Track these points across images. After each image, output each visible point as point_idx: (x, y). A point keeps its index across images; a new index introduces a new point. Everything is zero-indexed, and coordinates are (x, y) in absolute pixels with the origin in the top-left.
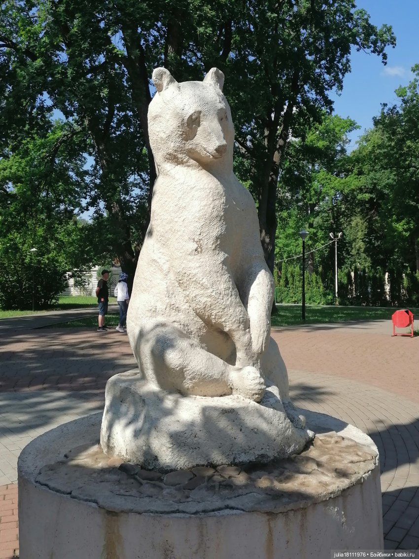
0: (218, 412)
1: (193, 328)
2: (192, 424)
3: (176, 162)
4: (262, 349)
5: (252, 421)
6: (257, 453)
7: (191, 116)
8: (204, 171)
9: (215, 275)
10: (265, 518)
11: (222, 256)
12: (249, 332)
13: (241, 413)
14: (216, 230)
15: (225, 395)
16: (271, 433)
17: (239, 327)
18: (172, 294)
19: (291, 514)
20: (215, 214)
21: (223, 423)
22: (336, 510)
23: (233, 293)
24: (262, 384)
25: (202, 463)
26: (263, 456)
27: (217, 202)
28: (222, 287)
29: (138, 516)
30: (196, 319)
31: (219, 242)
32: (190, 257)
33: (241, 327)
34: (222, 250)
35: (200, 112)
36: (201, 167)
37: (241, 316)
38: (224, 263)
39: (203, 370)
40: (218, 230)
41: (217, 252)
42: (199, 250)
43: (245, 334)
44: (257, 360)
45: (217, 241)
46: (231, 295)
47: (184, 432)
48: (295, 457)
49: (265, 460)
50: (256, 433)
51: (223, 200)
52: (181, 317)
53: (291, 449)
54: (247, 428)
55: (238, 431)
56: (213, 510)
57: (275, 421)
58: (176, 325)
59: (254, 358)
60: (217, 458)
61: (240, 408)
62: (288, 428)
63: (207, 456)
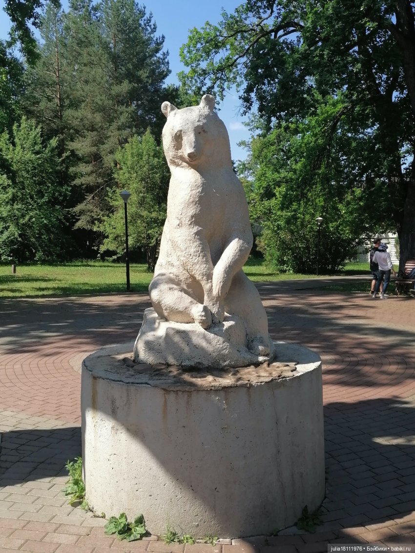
0: (174, 332)
1: (182, 278)
2: (160, 338)
3: (176, 165)
4: (219, 294)
5: (196, 340)
6: (196, 361)
7: (176, 134)
8: (192, 170)
9: (188, 242)
10: (162, 392)
11: (196, 229)
12: (211, 282)
13: (190, 334)
14: (192, 211)
15: (190, 323)
16: (208, 349)
17: (203, 278)
18: (170, 254)
19: (180, 393)
20: (191, 200)
21: (177, 339)
22: (217, 398)
23: (201, 255)
24: (203, 316)
25: (162, 362)
26: (199, 363)
27: (194, 192)
28: (192, 250)
29: (103, 380)
30: (184, 272)
31: (193, 220)
32: (176, 230)
33: (204, 278)
34: (196, 225)
35: (181, 131)
36: (190, 167)
37: (204, 271)
38: (197, 234)
39: (171, 304)
40: (193, 211)
41: (192, 226)
42: (180, 225)
43: (208, 283)
44: (216, 301)
45: (192, 219)
46: (199, 256)
47: (153, 342)
48: (228, 369)
49: (201, 367)
50: (197, 348)
51: (200, 189)
52: (174, 270)
53: (227, 363)
54: (192, 344)
55: (186, 345)
56: (138, 384)
57: (214, 342)
58: (171, 275)
59: (214, 301)
60: (171, 360)
61: (189, 331)
62: (226, 348)
63: (165, 359)
